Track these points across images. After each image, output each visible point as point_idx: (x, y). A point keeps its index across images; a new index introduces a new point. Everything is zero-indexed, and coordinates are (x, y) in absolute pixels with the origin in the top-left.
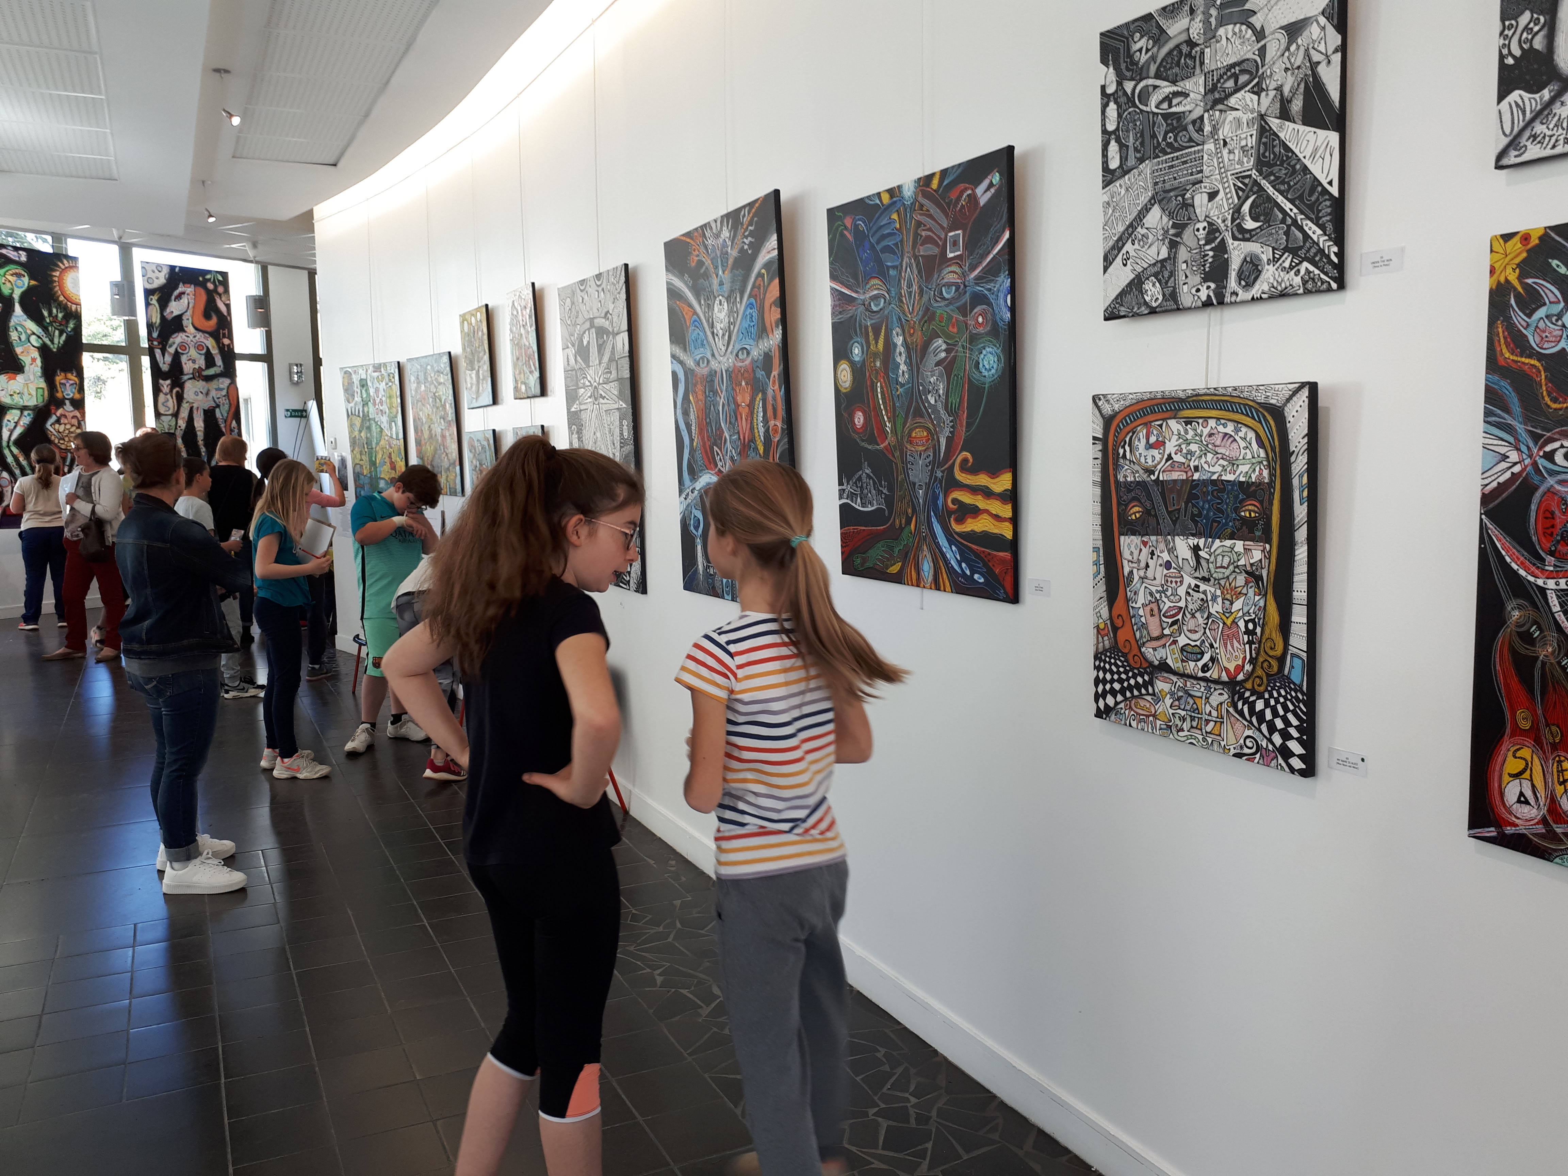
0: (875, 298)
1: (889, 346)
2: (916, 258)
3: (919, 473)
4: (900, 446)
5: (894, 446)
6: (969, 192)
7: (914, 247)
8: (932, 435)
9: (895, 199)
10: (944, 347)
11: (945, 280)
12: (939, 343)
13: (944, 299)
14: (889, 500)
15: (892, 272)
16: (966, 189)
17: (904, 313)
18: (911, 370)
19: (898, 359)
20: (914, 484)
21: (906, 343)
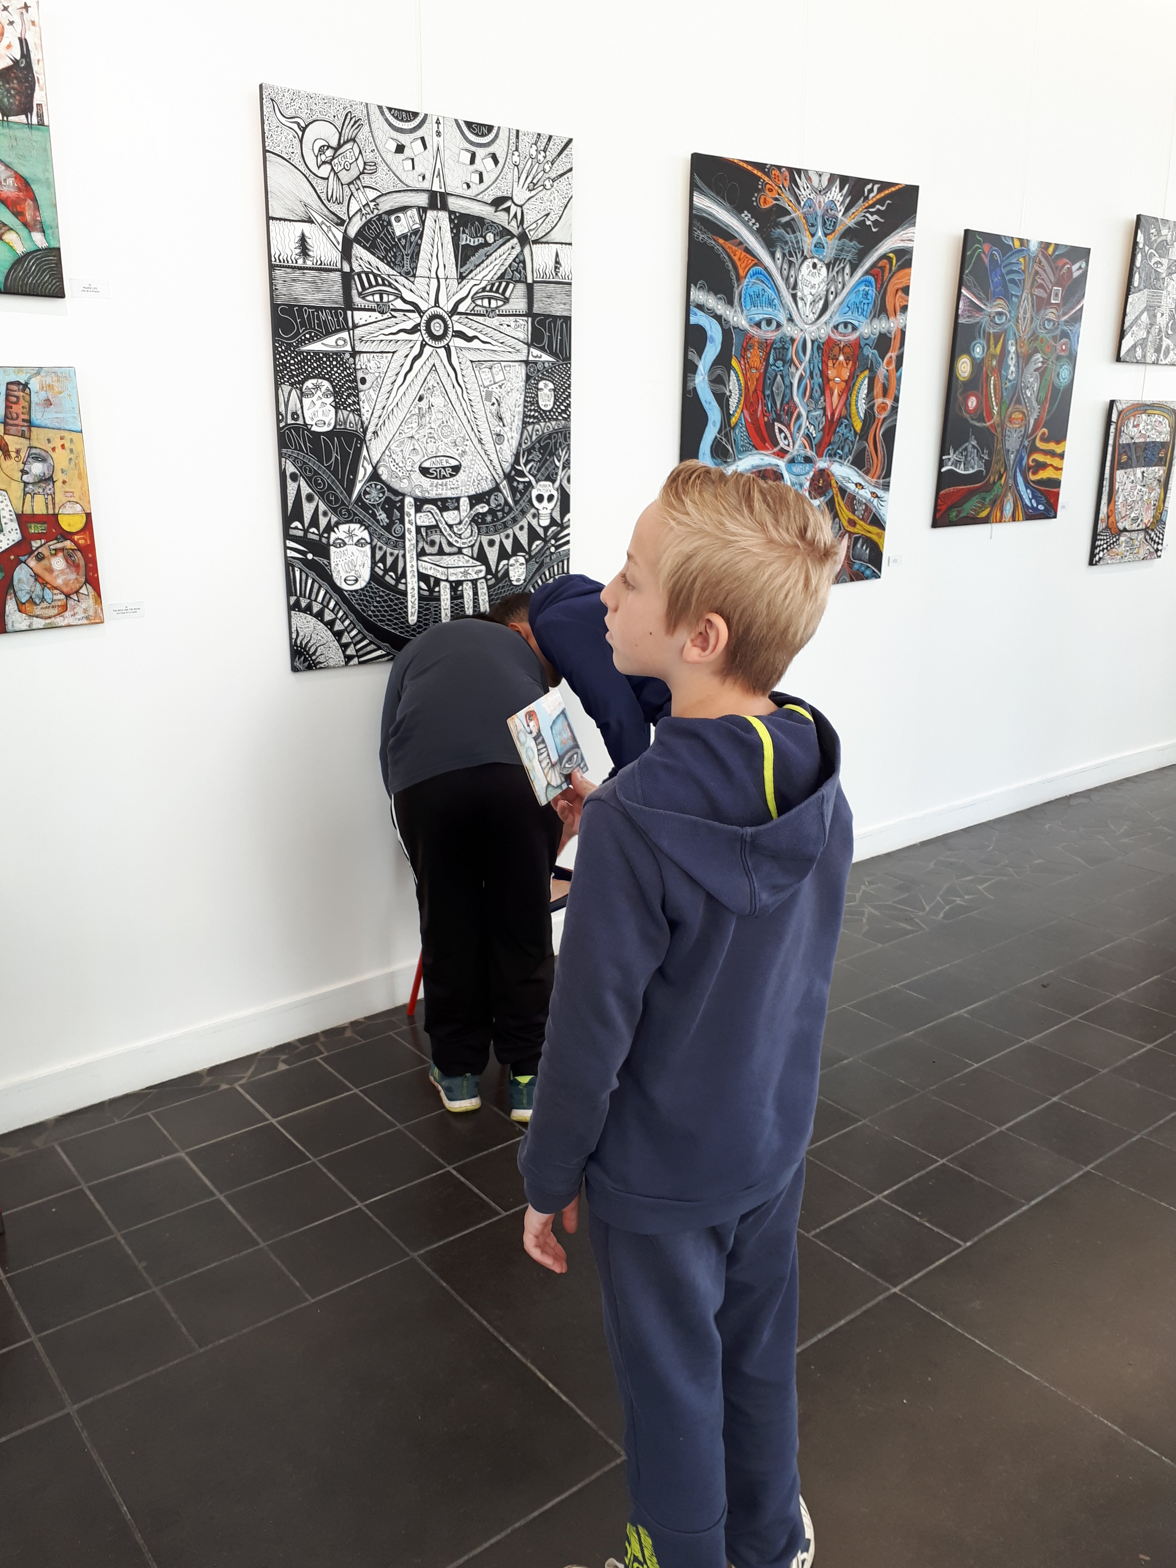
0: (1000, 314)
1: (1004, 352)
2: (1032, 295)
3: (1012, 442)
4: (1002, 425)
5: (998, 424)
6: (1068, 266)
7: (1031, 288)
8: (1026, 417)
9: (1023, 248)
10: (1041, 359)
11: (1048, 317)
12: (1038, 356)
13: (1045, 328)
14: (988, 465)
15: (1014, 299)
16: (1067, 263)
17: (1018, 331)
18: (1018, 371)
19: (1010, 362)
20: (1009, 451)
21: (1017, 352)
